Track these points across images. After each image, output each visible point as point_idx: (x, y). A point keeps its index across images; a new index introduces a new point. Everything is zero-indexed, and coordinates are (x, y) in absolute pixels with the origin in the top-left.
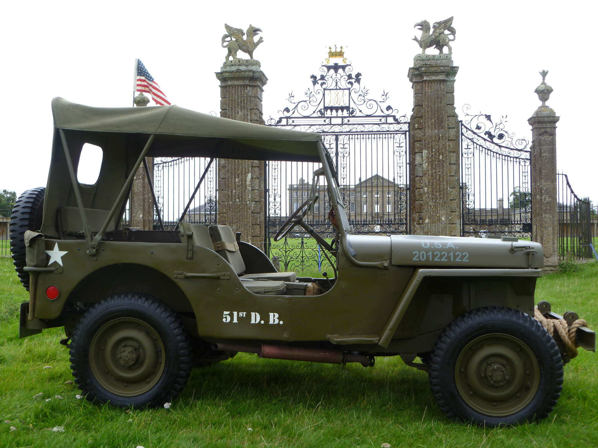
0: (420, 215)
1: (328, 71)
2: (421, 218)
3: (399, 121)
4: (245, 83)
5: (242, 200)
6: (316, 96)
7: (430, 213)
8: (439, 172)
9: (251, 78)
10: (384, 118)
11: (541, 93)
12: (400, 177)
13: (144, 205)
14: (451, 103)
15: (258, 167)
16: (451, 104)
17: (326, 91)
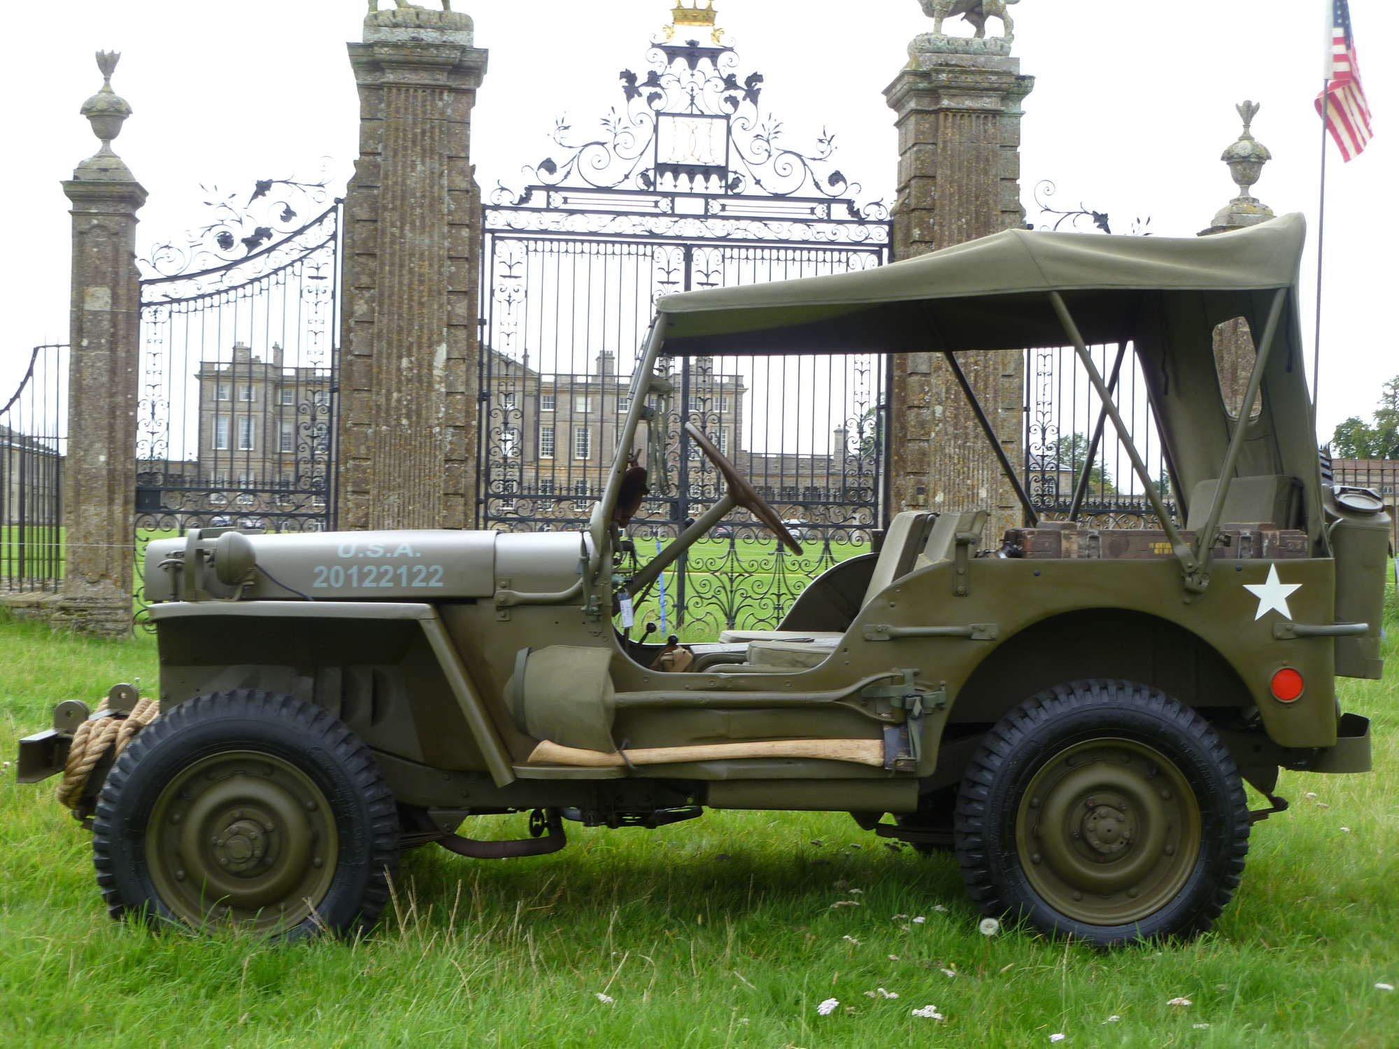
0: (920, 482)
1: (670, 61)
2: (921, 491)
3: (863, 216)
4: (435, 80)
5: (418, 423)
6: (632, 129)
7: (950, 475)
8: (976, 363)
9: (453, 66)
10: (822, 206)
11: (1240, 163)
12: (862, 373)
13: (112, 428)
14: (1012, 176)
15: (465, 326)
16: (1011, 179)
17: (660, 118)
